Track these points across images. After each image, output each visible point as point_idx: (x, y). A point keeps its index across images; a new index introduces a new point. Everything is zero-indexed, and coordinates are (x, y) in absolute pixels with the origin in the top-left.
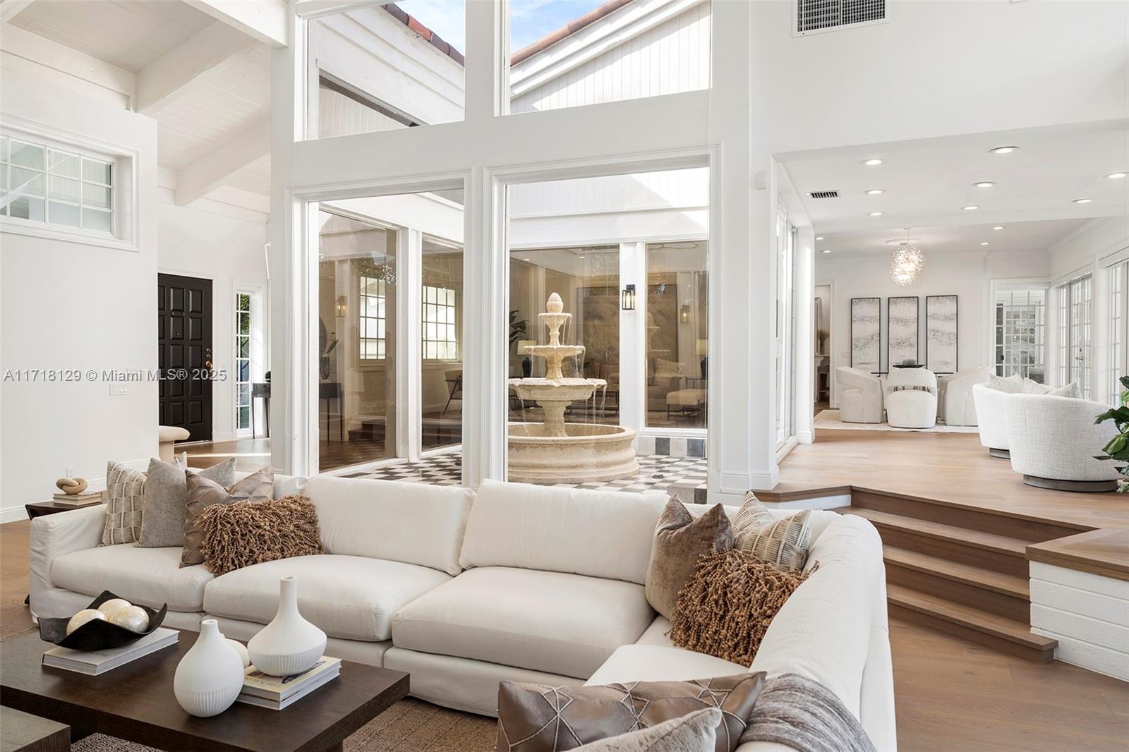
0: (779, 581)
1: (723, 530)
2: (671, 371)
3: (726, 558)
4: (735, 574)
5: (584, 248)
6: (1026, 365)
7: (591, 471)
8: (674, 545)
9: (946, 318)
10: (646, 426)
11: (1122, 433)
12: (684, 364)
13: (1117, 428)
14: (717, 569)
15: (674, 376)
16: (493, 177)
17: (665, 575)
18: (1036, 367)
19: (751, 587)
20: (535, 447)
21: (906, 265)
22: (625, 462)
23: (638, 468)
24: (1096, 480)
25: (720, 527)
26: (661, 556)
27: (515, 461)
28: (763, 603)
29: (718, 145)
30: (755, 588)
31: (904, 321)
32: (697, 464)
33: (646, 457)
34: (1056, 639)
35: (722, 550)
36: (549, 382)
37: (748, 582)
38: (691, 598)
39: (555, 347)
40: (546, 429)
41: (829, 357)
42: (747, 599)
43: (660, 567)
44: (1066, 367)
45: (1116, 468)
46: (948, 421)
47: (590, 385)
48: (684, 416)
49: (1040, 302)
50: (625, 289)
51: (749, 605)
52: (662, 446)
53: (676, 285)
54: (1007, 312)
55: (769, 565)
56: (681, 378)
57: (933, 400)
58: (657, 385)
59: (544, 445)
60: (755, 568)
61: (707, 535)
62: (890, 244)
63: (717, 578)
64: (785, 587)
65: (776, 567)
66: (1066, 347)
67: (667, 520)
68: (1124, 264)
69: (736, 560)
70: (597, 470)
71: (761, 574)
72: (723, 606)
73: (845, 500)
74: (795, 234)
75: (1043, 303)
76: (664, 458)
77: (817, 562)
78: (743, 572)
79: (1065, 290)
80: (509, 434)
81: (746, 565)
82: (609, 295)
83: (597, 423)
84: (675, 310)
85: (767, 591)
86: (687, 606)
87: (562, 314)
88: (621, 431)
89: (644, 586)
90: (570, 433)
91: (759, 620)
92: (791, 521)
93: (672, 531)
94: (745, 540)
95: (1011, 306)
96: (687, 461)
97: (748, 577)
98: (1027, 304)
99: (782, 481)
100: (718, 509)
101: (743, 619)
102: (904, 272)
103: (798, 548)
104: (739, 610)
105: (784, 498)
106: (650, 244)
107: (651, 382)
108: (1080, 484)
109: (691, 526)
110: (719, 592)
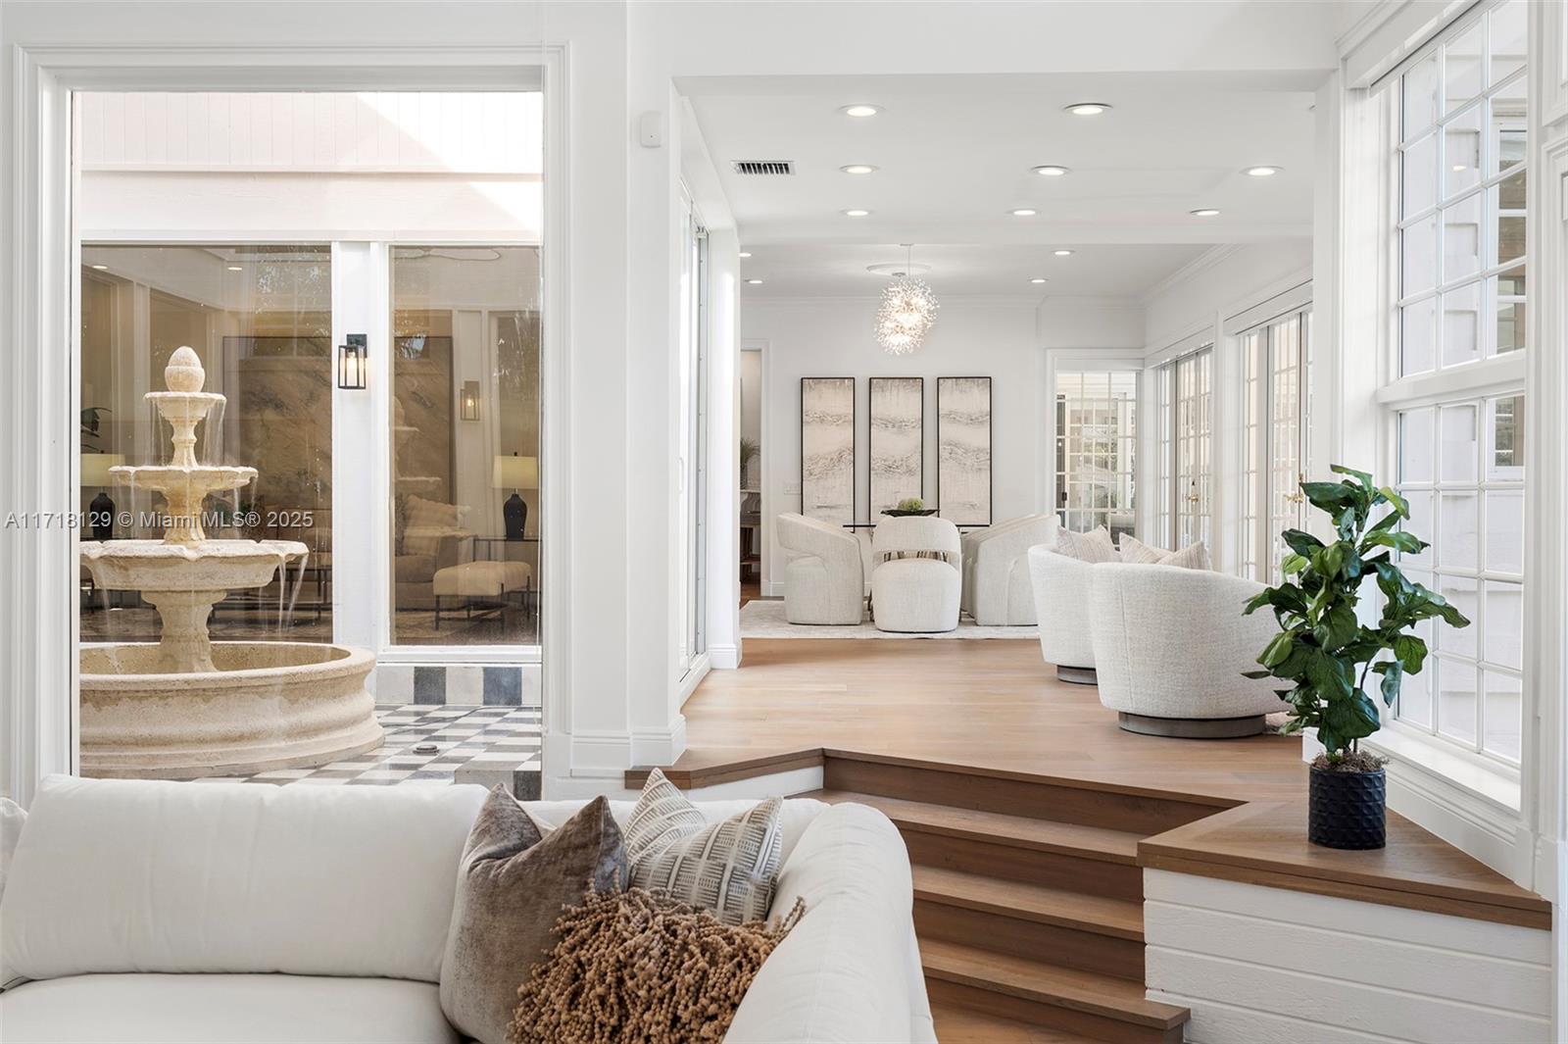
0: (729, 944)
1: (609, 852)
2: (441, 522)
3: (617, 909)
4: (639, 938)
5: (240, 248)
6: (1103, 510)
7: (275, 745)
8: (507, 890)
9: (972, 421)
10: (392, 643)
11: (1285, 630)
12: (467, 508)
13: (1277, 621)
14: (602, 933)
15: (447, 534)
16: (40, 69)
17: (488, 957)
18: (1119, 514)
19: (674, 962)
20: (141, 699)
21: (906, 315)
22: (353, 722)
23: (380, 735)
24: (1235, 716)
25: (603, 846)
26: (478, 915)
27: (95, 731)
28: (698, 991)
29: (563, 47)
30: (682, 963)
31: (897, 425)
32: (507, 720)
33: (394, 710)
34: (1187, 1007)
35: (608, 893)
36: (173, 549)
37: (665, 953)
38: (547, 999)
39: (186, 469)
40: (165, 656)
41: (759, 494)
42: (667, 987)
43: (476, 939)
44: (1170, 514)
45: (1276, 691)
46: (980, 618)
47: (272, 556)
48: (469, 619)
49: (1125, 394)
50: (345, 344)
51: (671, 1000)
52: (429, 684)
53: (450, 339)
54: (1072, 412)
55: (707, 913)
56: (461, 539)
57: (953, 575)
58: (408, 554)
59: (162, 691)
60: (678, 924)
61: (577, 863)
62: (873, 272)
63: (601, 951)
64: (741, 954)
65: (716, 916)
66: (1170, 478)
67: (487, 839)
68: (1262, 330)
69: (639, 909)
70: (289, 743)
71: (693, 934)
72: (616, 1007)
73: (812, 776)
74: (704, 244)
75: (1132, 395)
76: (433, 710)
77: (800, 899)
78: (656, 932)
79: (1168, 372)
80: (82, 672)
81: (660, 918)
82: (298, 354)
83: (287, 639)
84: (446, 394)
85: (707, 966)
86: (540, 1014)
87: (202, 395)
88: (341, 654)
89: (438, 984)
90: (221, 663)
91: (692, 1026)
92: (744, 822)
93: (500, 862)
94: (654, 869)
95: (1082, 400)
96: (485, 715)
97: (665, 943)
98: (1106, 397)
99: (691, 747)
100: (599, 809)
101: (660, 1028)
102: (900, 329)
103: (757, 875)
104: (651, 1012)
105: (700, 781)
106: (397, 247)
107: (400, 547)
108: (1208, 724)
109: (541, 847)
110: (608, 979)
